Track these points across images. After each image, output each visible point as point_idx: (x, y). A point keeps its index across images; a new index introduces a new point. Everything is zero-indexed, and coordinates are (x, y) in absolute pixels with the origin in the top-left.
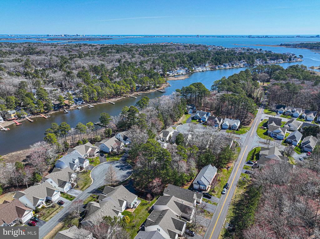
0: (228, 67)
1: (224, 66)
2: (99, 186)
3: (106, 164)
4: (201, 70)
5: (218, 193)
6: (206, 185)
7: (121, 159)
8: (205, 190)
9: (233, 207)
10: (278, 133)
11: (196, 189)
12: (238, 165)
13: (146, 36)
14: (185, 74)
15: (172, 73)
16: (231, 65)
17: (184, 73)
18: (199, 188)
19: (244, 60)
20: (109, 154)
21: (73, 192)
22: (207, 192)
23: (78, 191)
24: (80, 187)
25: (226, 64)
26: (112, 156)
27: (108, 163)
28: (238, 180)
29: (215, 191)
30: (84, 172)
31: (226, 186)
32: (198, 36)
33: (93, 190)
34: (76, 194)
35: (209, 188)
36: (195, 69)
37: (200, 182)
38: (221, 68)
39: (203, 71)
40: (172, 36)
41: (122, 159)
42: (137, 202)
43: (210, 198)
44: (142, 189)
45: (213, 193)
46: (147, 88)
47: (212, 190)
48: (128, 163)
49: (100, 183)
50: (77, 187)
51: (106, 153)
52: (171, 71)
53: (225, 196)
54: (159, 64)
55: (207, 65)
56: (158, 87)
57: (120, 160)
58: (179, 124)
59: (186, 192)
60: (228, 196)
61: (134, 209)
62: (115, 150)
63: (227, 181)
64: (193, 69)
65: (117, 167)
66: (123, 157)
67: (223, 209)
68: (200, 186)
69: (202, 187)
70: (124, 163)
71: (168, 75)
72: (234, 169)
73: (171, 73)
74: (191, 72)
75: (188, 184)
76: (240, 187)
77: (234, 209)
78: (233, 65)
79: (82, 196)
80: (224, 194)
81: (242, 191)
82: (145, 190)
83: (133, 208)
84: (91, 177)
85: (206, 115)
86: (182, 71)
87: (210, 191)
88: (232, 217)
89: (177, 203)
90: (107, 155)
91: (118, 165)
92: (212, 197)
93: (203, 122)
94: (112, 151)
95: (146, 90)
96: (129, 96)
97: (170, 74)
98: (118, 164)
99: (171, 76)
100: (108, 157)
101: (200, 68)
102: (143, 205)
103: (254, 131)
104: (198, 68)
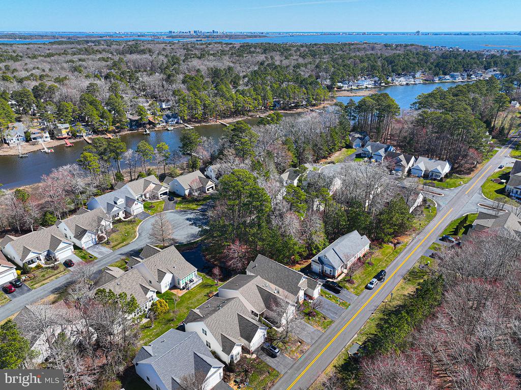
0: (459, 79)
1: (453, 77)
3: (173, 214)
4: (405, 83)
5: (359, 285)
6: (335, 267)
7: (200, 208)
8: (333, 277)
9: (381, 316)
11: (316, 272)
12: (419, 240)
13: (325, 34)
14: (371, 88)
15: (347, 86)
16: (466, 76)
17: (370, 86)
18: (323, 271)
19: (495, 69)
20: (183, 198)
21: (97, 250)
22: (335, 281)
23: (105, 250)
24: (112, 244)
25: (455, 74)
26: (187, 201)
27: (177, 212)
28: (410, 267)
29: (355, 281)
30: (130, 222)
31: (380, 276)
33: (132, 251)
34: (100, 253)
35: (343, 275)
36: (393, 80)
37: (324, 259)
38: (444, 81)
39: (407, 84)
40: (369, 34)
41: (202, 209)
42: (195, 280)
43: (337, 292)
45: (347, 285)
46: (293, 105)
47: (348, 278)
50: (108, 243)
51: (178, 196)
52: (347, 82)
53: (372, 293)
54: (326, 70)
55: (418, 75)
57: (199, 210)
58: (329, 163)
59: (287, 273)
60: (378, 294)
61: (185, 291)
62: (196, 194)
63: (387, 266)
64: (390, 79)
65: (187, 219)
66: (205, 205)
67: (357, 317)
68: (323, 268)
69: (328, 270)
71: (339, 88)
72: (408, 248)
73: (345, 86)
74: (383, 84)
75: (304, 262)
76: (409, 280)
77: (381, 319)
78: (470, 76)
79: (108, 258)
80: (370, 289)
81: (410, 289)
83: (184, 288)
84: (137, 230)
85: (383, 150)
86: (368, 83)
87: (344, 280)
88: (373, 334)
89: (261, 290)
90: (179, 199)
92: (343, 292)
93: (376, 162)
94: (190, 194)
95: (291, 108)
96: (258, 116)
97: (342, 87)
98: (191, 216)
99: (345, 90)
100: (181, 202)
101: (402, 79)
102: (204, 286)
103: (476, 185)
104: (400, 79)
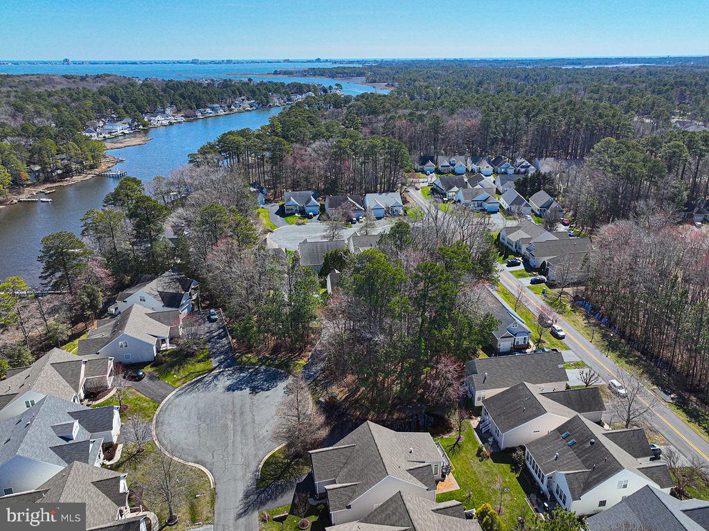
0: (221, 112)
1: (213, 109)
2: (250, 475)
3: (187, 398)
4: (166, 122)
7: (214, 362)
8: (528, 346)
9: (614, 354)
10: (485, 201)
11: (505, 351)
14: (130, 133)
16: (226, 108)
17: (126, 132)
18: (514, 344)
19: (243, 98)
20: (156, 363)
24: (183, 516)
25: (215, 106)
26: (172, 365)
27: (185, 390)
28: (542, 302)
30: (132, 458)
32: (66, 60)
38: (207, 115)
41: (221, 363)
44: (391, 413)
45: (545, 345)
48: (255, 364)
49: (240, 460)
50: (169, 521)
51: (143, 365)
55: (168, 111)
56: (92, 167)
57: (218, 367)
62: (166, 346)
65: (230, 389)
66: (215, 355)
68: (515, 340)
69: (520, 340)
70: (241, 370)
73: (93, 135)
74: (141, 127)
77: (619, 357)
78: (229, 107)
81: (578, 319)
82: (399, 411)
84: (179, 460)
86: (119, 128)
87: (535, 342)
88: (642, 373)
90: (148, 369)
91: (229, 383)
93: (315, 215)
94: (158, 351)
96: (16, 201)
98: (225, 381)
100: (164, 373)
101: (159, 117)
104: (157, 119)
